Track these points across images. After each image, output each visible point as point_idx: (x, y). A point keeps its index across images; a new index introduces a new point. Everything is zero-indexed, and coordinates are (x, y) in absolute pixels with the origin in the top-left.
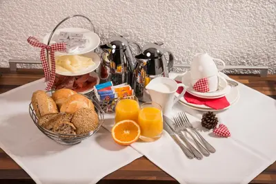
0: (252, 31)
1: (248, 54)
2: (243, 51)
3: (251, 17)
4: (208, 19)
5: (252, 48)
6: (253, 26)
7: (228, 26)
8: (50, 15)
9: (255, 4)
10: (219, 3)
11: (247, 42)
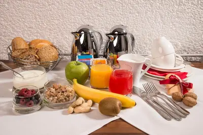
0: (192, 29)
1: (189, 48)
2: (185, 45)
3: (191, 17)
4: (159, 20)
5: (192, 42)
6: (193, 25)
7: (174, 25)
8: (40, 19)
9: (195, 6)
10: (168, 6)
11: (188, 38)
